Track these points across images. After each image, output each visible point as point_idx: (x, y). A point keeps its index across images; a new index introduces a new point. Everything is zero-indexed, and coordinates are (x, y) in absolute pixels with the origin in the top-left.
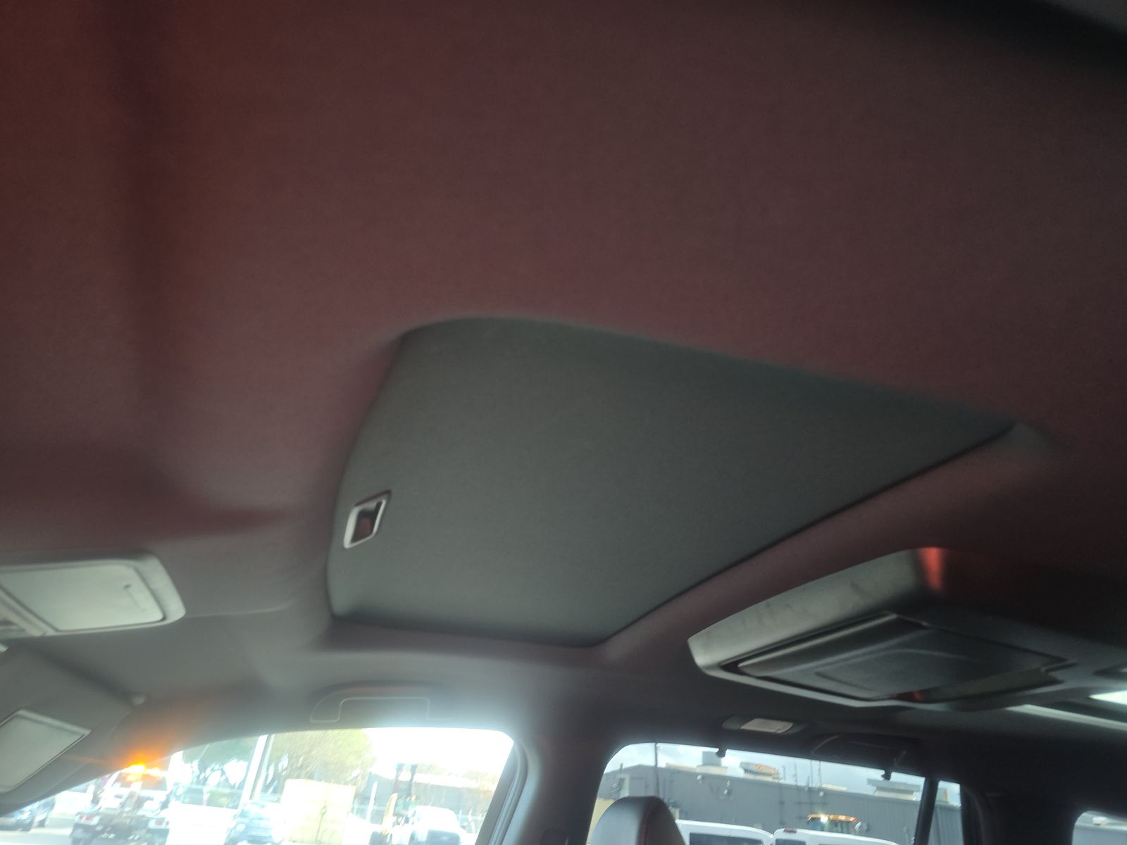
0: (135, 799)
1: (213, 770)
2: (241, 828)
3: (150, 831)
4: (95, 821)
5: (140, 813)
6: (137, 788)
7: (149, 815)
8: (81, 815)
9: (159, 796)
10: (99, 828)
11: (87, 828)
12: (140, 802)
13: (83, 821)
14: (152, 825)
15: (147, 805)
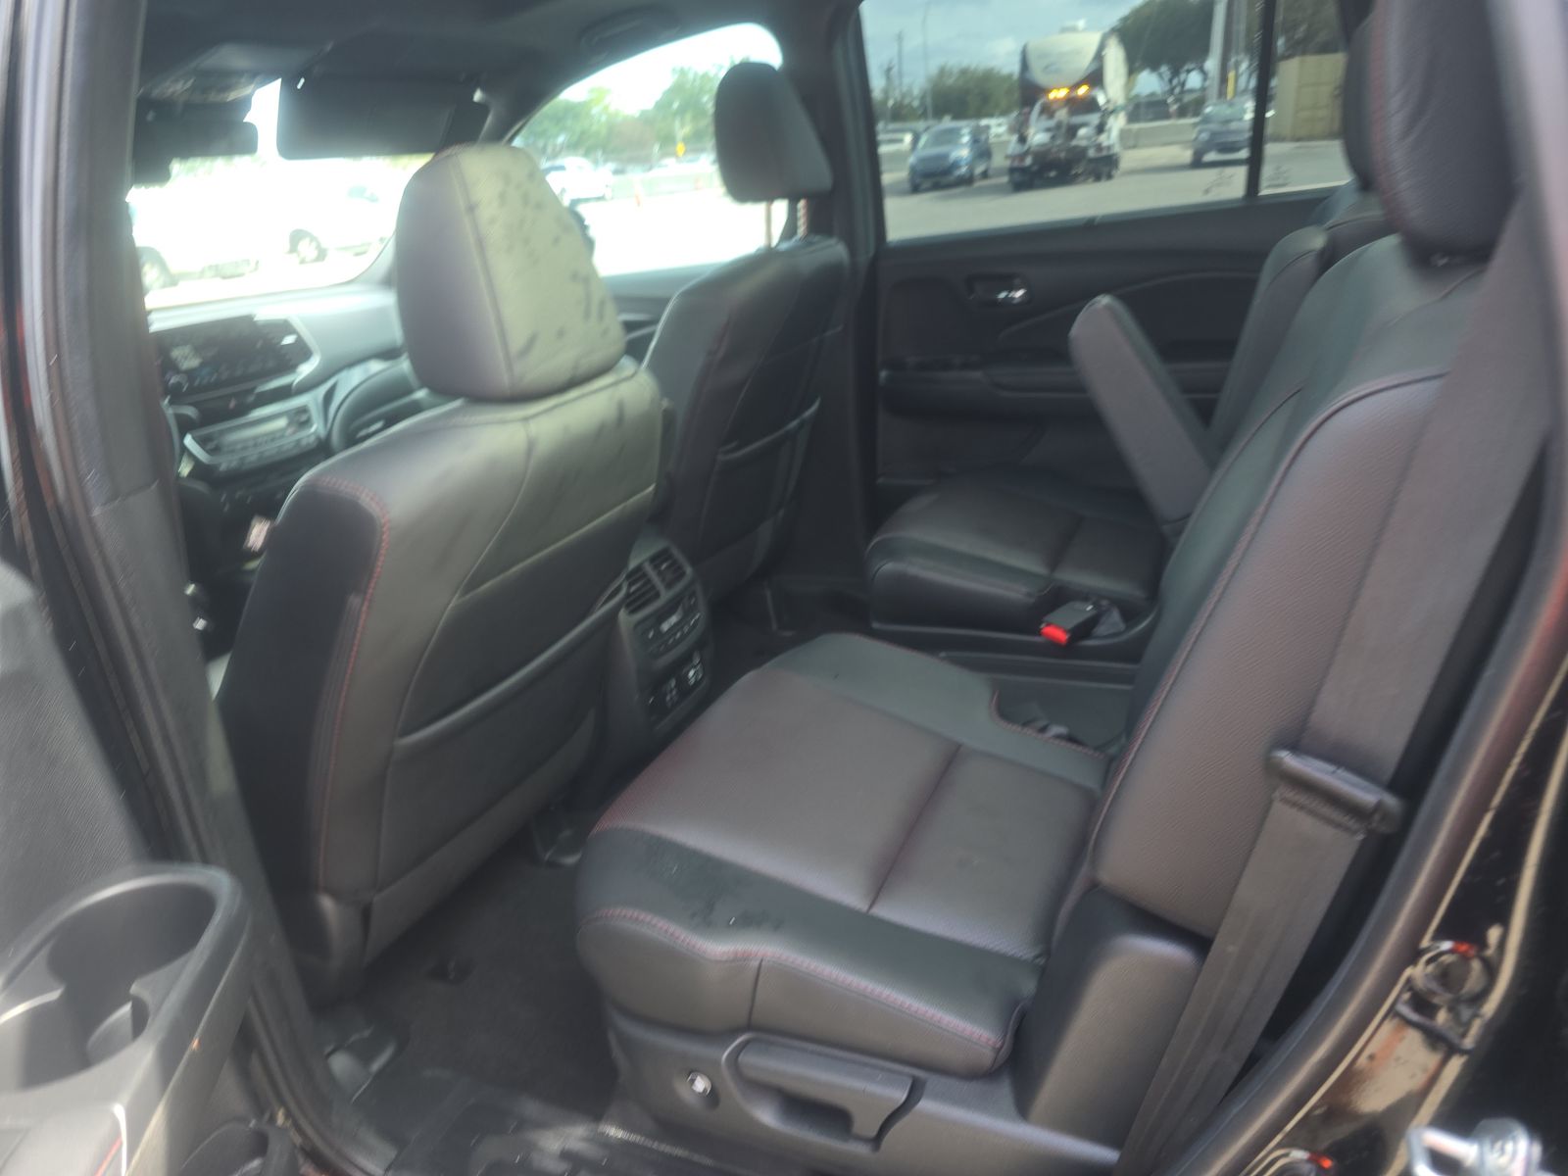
0: (1063, 130)
1: (1189, 71)
2: (1205, 136)
3: (1092, 160)
4: (1028, 161)
5: (1074, 143)
6: (1062, 114)
7: (1083, 143)
8: (1013, 157)
9: (1094, 119)
10: (1035, 168)
11: (1023, 170)
12: (1072, 131)
13: (1016, 164)
14: (1092, 153)
15: (1082, 132)
